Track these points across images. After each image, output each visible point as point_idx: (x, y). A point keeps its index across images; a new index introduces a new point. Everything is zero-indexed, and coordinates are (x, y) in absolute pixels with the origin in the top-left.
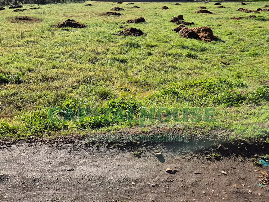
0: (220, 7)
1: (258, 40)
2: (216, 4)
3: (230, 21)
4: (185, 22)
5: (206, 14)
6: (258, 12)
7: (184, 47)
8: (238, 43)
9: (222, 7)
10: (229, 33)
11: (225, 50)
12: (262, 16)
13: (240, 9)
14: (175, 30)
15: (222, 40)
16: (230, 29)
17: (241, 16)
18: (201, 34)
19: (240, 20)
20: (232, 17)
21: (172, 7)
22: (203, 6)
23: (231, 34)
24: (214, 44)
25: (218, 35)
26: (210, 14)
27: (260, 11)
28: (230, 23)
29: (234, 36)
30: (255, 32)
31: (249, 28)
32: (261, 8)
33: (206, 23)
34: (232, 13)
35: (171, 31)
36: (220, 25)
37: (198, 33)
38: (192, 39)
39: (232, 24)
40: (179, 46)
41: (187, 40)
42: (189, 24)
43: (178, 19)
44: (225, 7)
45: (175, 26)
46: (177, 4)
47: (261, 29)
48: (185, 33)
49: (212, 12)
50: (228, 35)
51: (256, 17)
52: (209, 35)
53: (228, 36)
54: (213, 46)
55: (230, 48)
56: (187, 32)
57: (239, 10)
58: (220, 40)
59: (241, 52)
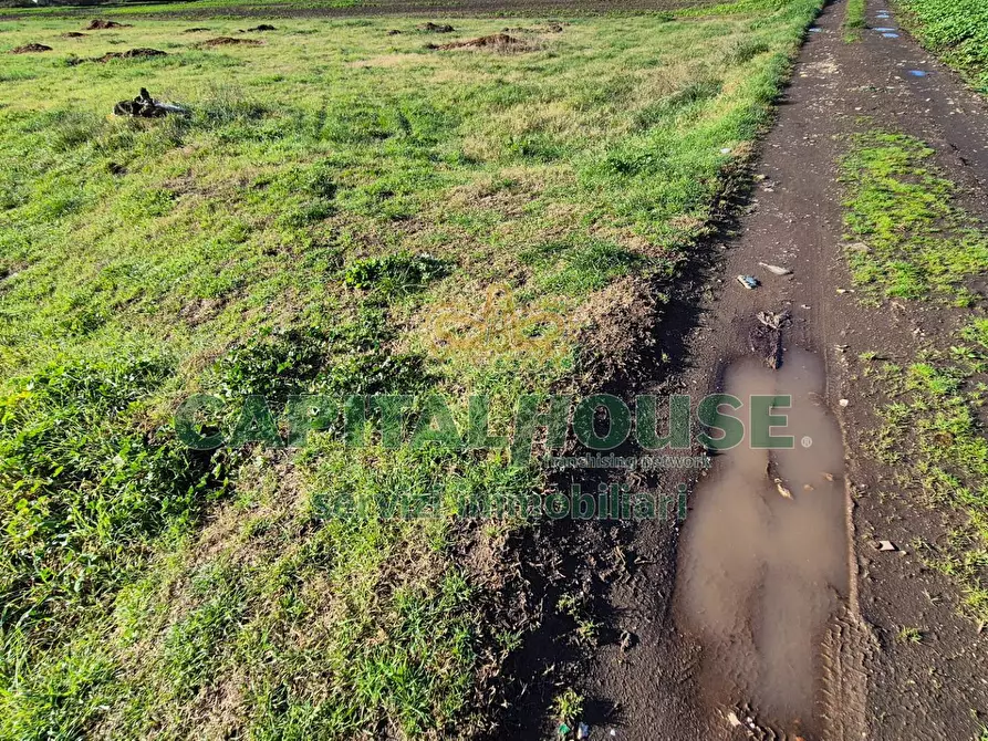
59: (10, 212)
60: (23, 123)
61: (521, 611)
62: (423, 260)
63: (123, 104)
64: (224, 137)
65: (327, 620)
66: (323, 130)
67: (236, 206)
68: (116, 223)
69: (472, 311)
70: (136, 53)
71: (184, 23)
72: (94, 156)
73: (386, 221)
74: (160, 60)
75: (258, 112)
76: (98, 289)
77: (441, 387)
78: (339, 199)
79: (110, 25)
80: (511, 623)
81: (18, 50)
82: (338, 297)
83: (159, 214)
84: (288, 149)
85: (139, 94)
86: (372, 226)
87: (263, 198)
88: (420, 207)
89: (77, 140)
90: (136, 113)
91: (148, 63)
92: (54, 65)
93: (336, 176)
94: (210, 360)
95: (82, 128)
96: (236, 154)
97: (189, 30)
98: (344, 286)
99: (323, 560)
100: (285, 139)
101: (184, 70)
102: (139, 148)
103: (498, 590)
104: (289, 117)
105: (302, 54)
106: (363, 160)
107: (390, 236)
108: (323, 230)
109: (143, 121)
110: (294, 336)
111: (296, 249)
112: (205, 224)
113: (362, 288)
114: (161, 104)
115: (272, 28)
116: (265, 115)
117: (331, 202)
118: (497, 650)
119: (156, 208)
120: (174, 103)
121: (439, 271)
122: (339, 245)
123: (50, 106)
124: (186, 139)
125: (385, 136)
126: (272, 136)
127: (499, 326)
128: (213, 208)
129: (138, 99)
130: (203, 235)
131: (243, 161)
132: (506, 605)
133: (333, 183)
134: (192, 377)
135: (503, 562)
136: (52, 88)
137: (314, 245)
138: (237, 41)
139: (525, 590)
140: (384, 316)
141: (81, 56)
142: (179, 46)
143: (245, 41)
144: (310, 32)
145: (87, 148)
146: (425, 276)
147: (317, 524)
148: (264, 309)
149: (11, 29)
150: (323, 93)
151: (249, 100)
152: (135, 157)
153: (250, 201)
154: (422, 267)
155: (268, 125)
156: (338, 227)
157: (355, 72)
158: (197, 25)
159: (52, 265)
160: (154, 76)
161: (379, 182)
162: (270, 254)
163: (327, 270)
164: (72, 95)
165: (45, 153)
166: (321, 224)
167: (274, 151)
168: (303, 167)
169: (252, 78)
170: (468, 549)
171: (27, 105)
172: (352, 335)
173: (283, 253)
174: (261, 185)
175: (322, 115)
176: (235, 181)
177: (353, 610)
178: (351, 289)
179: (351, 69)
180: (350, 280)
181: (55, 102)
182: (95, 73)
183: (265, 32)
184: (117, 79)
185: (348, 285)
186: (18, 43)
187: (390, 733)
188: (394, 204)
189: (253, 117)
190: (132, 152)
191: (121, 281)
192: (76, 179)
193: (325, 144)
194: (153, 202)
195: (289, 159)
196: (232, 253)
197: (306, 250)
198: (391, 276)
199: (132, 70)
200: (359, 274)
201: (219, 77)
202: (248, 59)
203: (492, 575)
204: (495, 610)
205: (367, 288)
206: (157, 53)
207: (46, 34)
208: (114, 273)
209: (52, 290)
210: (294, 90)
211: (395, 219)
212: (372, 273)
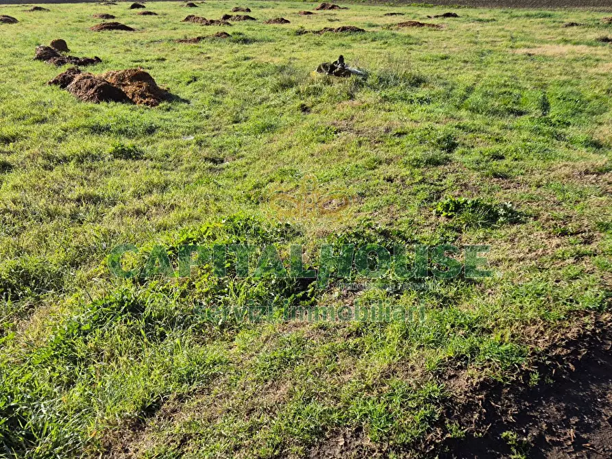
0: (145, 14)
1: (254, 90)
2: (133, 7)
3: (181, 47)
4: (77, 59)
5: (120, 31)
6: (228, 24)
7: (97, 130)
8: (220, 103)
9: (150, 13)
10: (189, 79)
11: (197, 124)
12: (240, 34)
13: (190, 16)
14: (56, 82)
15: (182, 96)
16: (190, 68)
17: (199, 35)
18: (130, 89)
19: (201, 44)
20: (181, 37)
21: (25, 15)
22: (105, 12)
23: (195, 79)
24: (168, 110)
25: (169, 85)
26: (128, 32)
27: (229, 21)
28: (183, 52)
29: (204, 86)
30: (241, 70)
31: (225, 63)
32: (230, 14)
33: (129, 57)
34: (176, 26)
35: (48, 87)
36: (163, 60)
37: (119, 85)
38: (112, 103)
39: (188, 55)
40: (84, 127)
41: (97, 106)
42: (87, 62)
43: (54, 52)
44: (155, 14)
45: (51, 71)
46: (36, 8)
47: (250, 62)
48: (88, 89)
49: (131, 26)
50: (189, 83)
51: (228, 35)
52: (148, 89)
53: (190, 85)
54: (168, 115)
55: (207, 117)
56: (91, 86)
57: (187, 19)
58: (178, 97)
59: (235, 125)
60: (259, 71)
61: (471, 422)
62: (505, 207)
63: (325, 66)
64: (385, 97)
65: (347, 377)
66: (466, 101)
67: (377, 145)
68: (295, 143)
69: (530, 250)
70: (344, 29)
71: (386, 8)
72: (294, 98)
73: (487, 176)
74: (359, 36)
75: (418, 82)
76: (271, 181)
77: (477, 288)
78: (456, 155)
79: (333, 7)
80: (461, 424)
81: (269, 22)
82: (427, 218)
83: (323, 142)
84: (431, 112)
85: (337, 59)
86: (474, 177)
87: (398, 144)
88: (523, 171)
89: (287, 86)
90: (330, 73)
91: (350, 37)
92: (288, 34)
93: (461, 136)
94: (326, 234)
95: (293, 78)
96: (389, 111)
97: (388, 14)
98: (434, 212)
99: (355, 352)
100: (431, 104)
101: (374, 44)
102: (324, 96)
103: (460, 403)
104: (441, 89)
105: (473, 39)
106: (490, 129)
107: (486, 186)
108: (434, 173)
109: (333, 79)
110: (385, 234)
111: (408, 181)
112: (351, 153)
113: (447, 216)
114: (350, 68)
115: (455, 16)
116: (423, 85)
117: (448, 155)
118: (445, 431)
119: (323, 137)
120: (359, 69)
121: (514, 218)
122: (442, 185)
123: (278, 61)
124: (358, 95)
125: (520, 113)
126: (422, 101)
127: (546, 266)
128: (360, 143)
129: (336, 62)
130: (348, 160)
131: (393, 116)
132: (463, 414)
133: (456, 142)
134: (312, 240)
135: (471, 391)
136: (282, 49)
137: (423, 181)
138: (422, 25)
139: (480, 413)
140: (456, 238)
141: (307, 29)
142: (377, 26)
143: (429, 25)
144: (488, 21)
145: (291, 92)
146: (501, 219)
147: (358, 334)
148: (371, 214)
149: (270, 7)
150: (478, 72)
151: (414, 72)
152: (320, 102)
153: (388, 143)
154: (502, 212)
155: (422, 92)
156: (446, 173)
157: (515, 57)
158: (395, 10)
159: (249, 161)
160: (350, 47)
161: (496, 147)
162: (388, 181)
163: (426, 199)
164: (293, 55)
165: (265, 92)
166: (434, 168)
167: (419, 111)
168: (438, 126)
169: (424, 55)
170: (451, 377)
171: (264, 59)
172: (425, 243)
173: (398, 182)
174: (399, 134)
175: (470, 90)
176: (382, 129)
177: (363, 376)
178: (439, 214)
179: (513, 55)
180: (440, 209)
181: (281, 59)
182: (312, 41)
183: (448, 19)
184: (325, 47)
185: (437, 212)
186: (270, 17)
187: (361, 435)
188: (500, 166)
189: (412, 85)
190: (319, 99)
191: (286, 179)
192: (278, 111)
193: (463, 113)
194: (322, 133)
195: (428, 119)
196: (362, 175)
197: (416, 183)
198: (473, 212)
199: (336, 42)
200: (448, 205)
201: (397, 51)
202: (426, 40)
203: (461, 395)
204: (453, 412)
205: (450, 217)
206: (359, 30)
207: (289, 11)
208: (284, 173)
209: (245, 176)
210: (455, 67)
211: (495, 175)
212: (458, 207)
